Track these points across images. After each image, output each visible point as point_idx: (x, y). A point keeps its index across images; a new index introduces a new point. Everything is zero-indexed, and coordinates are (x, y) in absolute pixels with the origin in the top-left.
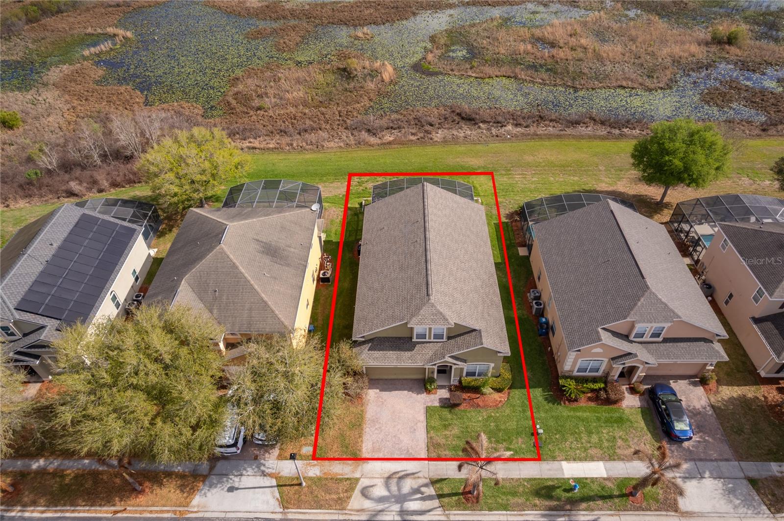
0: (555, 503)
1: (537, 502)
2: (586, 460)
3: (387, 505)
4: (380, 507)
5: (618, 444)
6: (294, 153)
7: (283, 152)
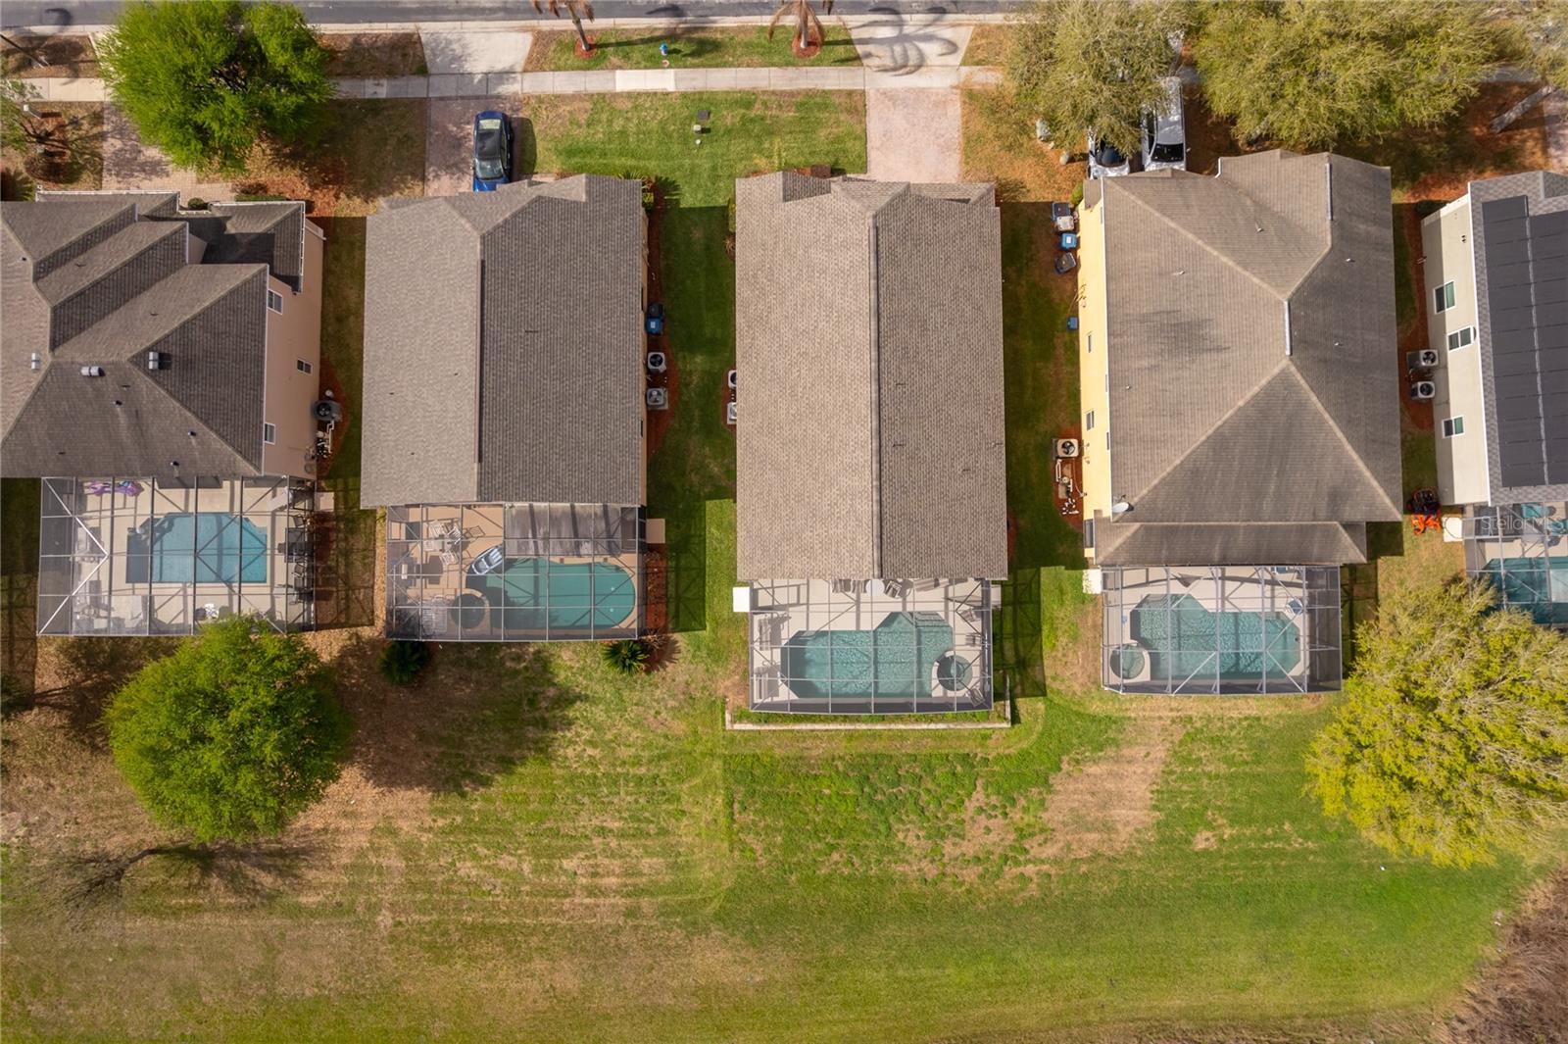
0: (695, 36)
1: (719, 36)
2: (639, 94)
3: (921, 32)
4: (930, 30)
5: (585, 116)
6: (1221, 1024)
7: (1253, 1028)
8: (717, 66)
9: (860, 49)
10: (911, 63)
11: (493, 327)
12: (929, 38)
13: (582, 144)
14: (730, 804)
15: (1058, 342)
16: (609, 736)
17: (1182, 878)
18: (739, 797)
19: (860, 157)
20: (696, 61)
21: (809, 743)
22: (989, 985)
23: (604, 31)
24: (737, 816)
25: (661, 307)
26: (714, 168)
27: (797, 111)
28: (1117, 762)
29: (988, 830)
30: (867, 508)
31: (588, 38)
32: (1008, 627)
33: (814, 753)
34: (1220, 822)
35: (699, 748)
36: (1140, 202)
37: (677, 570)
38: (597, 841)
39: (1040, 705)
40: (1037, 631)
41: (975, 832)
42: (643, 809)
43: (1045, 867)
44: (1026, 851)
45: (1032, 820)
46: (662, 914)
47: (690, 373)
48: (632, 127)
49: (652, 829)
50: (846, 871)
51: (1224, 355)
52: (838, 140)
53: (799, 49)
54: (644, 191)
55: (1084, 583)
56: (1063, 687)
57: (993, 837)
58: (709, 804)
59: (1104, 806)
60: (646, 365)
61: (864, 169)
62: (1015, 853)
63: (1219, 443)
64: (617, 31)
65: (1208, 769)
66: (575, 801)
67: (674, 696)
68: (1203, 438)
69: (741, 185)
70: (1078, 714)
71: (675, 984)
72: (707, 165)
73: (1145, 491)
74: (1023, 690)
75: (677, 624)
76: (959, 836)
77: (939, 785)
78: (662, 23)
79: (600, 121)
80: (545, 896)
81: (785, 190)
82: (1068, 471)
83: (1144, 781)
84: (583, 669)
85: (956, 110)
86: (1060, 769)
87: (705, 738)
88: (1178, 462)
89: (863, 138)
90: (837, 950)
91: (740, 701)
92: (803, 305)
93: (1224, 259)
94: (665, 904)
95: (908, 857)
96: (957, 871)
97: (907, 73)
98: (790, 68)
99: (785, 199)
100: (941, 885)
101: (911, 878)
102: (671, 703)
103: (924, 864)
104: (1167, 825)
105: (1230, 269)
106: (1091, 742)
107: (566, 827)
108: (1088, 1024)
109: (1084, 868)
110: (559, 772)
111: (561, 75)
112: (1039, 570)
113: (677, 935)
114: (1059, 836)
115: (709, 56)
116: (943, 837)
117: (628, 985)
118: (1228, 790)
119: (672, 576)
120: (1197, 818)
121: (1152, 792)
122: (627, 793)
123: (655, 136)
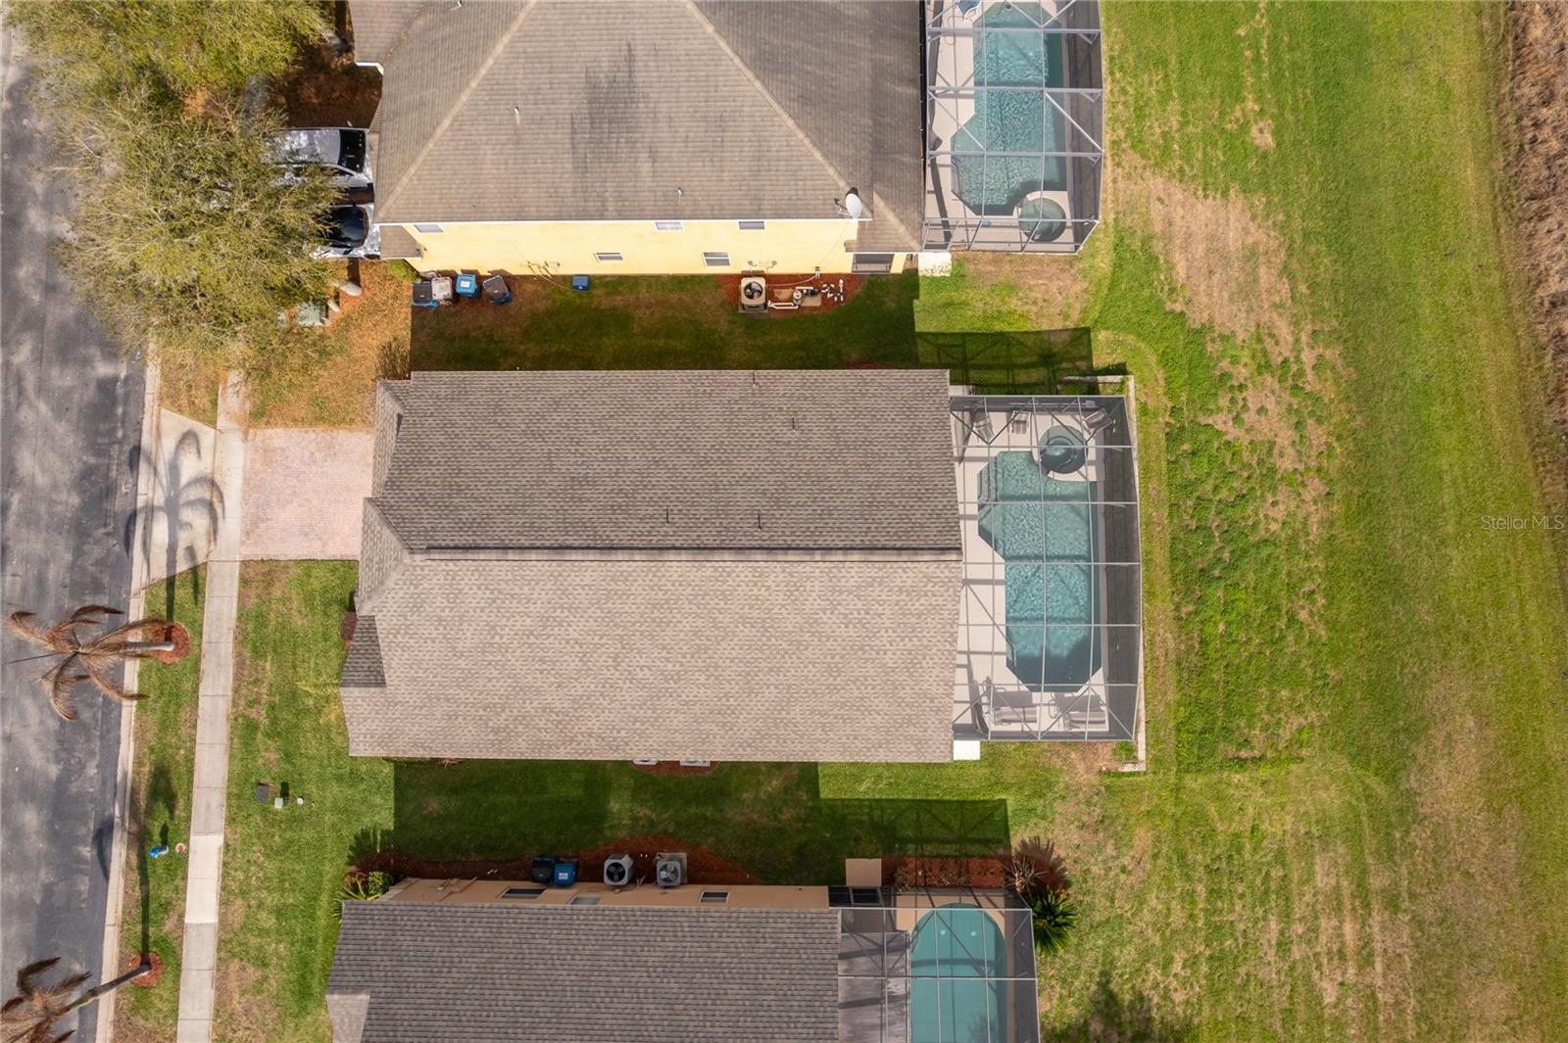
0: (143, 804)
1: (146, 769)
2: (223, 889)
3: (164, 481)
4: (162, 469)
5: (251, 970)
6: (1494, 119)
7: (1497, 80)
8: (191, 772)
9: (182, 566)
10: (207, 496)
12: (174, 469)
13: (292, 976)
14: (1241, 763)
15: (605, 303)
16: (1157, 940)
17: (1310, 165)
18: (1232, 750)
19: (333, 571)
20: (181, 803)
21: (1159, 653)
22: (1460, 412)
23: (124, 941)
24: (1257, 753)
25: (536, 864)
26: (339, 779)
27: (264, 656)
28: (1171, 239)
29: (1262, 410)
30: (854, 570)
31: (131, 966)
32: (998, 376)
33: (1171, 645)
34: (1238, 114)
35: (1170, 808)
36: (412, 170)
37: (920, 841)
38: (1296, 953)
39: (1101, 337)
40: (1001, 338)
41: (1265, 428)
42: (1251, 886)
43: (1304, 338)
44: (1285, 361)
45: (1246, 352)
46: (1391, 858)
47: (635, 819)
48: (272, 899)
49: (1277, 873)
50: (1321, 601)
51: (640, 52)
52: (308, 600)
53: (176, 652)
54: (366, 891)
55: (937, 275)
56: (1078, 305)
57: (1271, 404)
58: (1242, 792)
59: (1225, 259)
60: (621, 888)
61: (350, 565)
62: (1286, 373)
63: (765, 64)
64: (124, 921)
65: (1175, 126)
66: (1245, 985)
67: (1101, 848)
68: (758, 84)
69: (361, 747)
70: (1111, 288)
71: (1486, 840)
72: (334, 789)
73: (831, 171)
74: (1082, 358)
75: (999, 842)
76: (1271, 449)
77: (1208, 474)
78: (119, 853)
79: (260, 948)
80: (1377, 1029)
81: (368, 685)
82: (785, 294)
83: (1193, 206)
84: (1064, 981)
85: (278, 436)
86: (1182, 314)
87: (1156, 801)
88: (790, 122)
89: (309, 565)
90: (1426, 616)
91: (1106, 750)
92: (542, 660)
93: (499, 49)
94: (1377, 853)
95: (1300, 517)
96: (1314, 453)
97: (222, 501)
98: (203, 665)
99: (382, 684)
100: (1333, 473)
101: (1326, 515)
102: (1110, 850)
103: (1308, 496)
104: (1246, 181)
105: (514, 41)
106: (1147, 272)
107: (1279, 998)
108: (1504, 285)
109: (1303, 288)
110: (1206, 1012)
111: (185, 1007)
112: (919, 333)
113: (1418, 836)
114: (1265, 318)
115: (175, 782)
116: (1273, 470)
117: (1493, 909)
118: (1200, 102)
119: (929, 849)
120: (1236, 143)
121: (1206, 197)
122: (1231, 911)
123: (288, 865)
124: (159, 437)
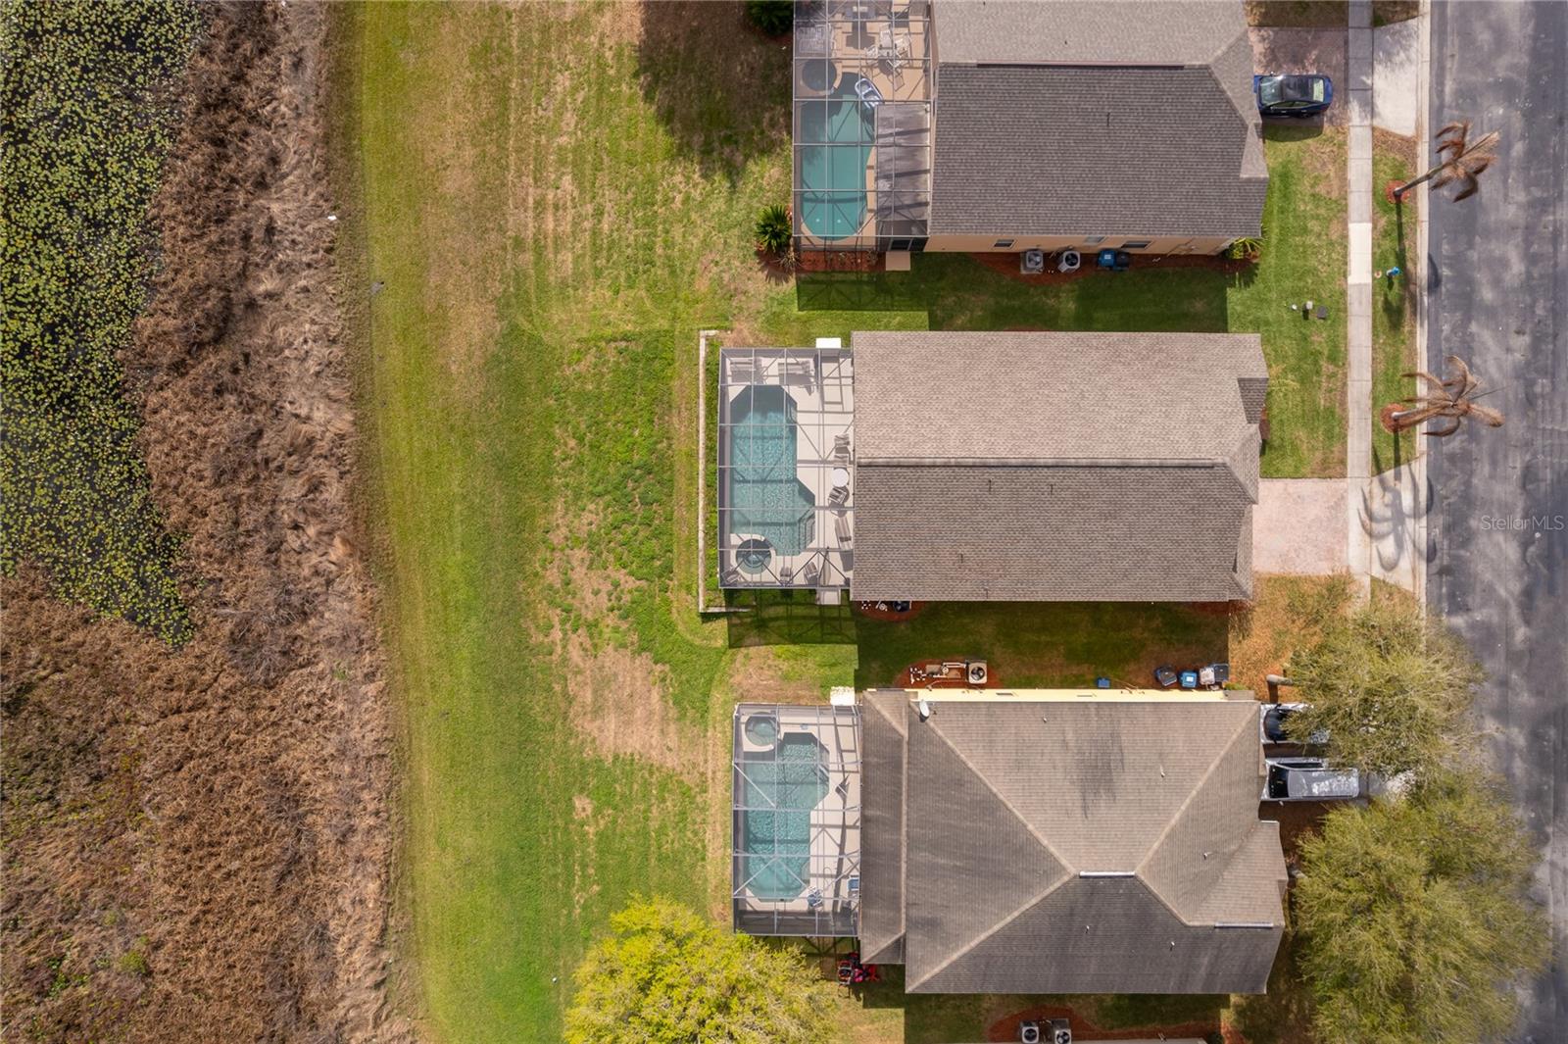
0: (1407, 305)
1: (1406, 329)
2: (1346, 247)
3: (1407, 536)
4: (1409, 546)
5: (1323, 192)
6: (406, 819)
7: (403, 849)
8: (1374, 327)
9: (1389, 474)
10: (1374, 525)
11: (1115, 78)
12: (1400, 546)
13: (1293, 188)
14: (625, 338)
15: (1085, 667)
16: (694, 216)
17: (545, 785)
18: (632, 346)
19: (1277, 471)
20: (1380, 305)
21: (685, 414)
22: (445, 594)
23: (1414, 211)
24: (613, 345)
25: (1127, 265)
26: (1267, 323)
27: (1326, 409)
28: (663, 719)
29: (596, 593)
30: (928, 452)
31: (1407, 194)
32: (799, 611)
33: (675, 420)
34: (602, 822)
35: (681, 305)
36: (1235, 736)
37: (859, 282)
38: (589, 208)
39: (721, 642)
40: (794, 640)
41: (596, 580)
42: (621, 253)
43: (559, 649)
44: (575, 631)
45: (606, 636)
46: (517, 274)
47: (1057, 296)
48: (1311, 240)
49: (601, 262)
50: (557, 454)
51: (1078, 813)
52: (1295, 449)
53: (1390, 411)
54: (1245, 246)
55: (841, 688)
56: (738, 665)
57: (590, 598)
58: (625, 318)
59: (619, 706)
60: (1067, 249)
61: (1266, 475)
62: (573, 620)
63: (990, 806)
64: (1415, 224)
65: (654, 810)
66: (629, 186)
67: (733, 278)
68: (995, 790)
69: (1253, 339)
70: (711, 680)
71: (449, 287)
72: (1270, 316)
73: (940, 733)
74: (735, 625)
75: (805, 282)
76: (591, 564)
77: (642, 543)
78: (1422, 270)
79: (1317, 207)
80: (535, 159)
81: (1250, 380)
82: (954, 674)
83: (643, 746)
84: (761, 189)
85: (1323, 569)
86: (656, 663)
87: (691, 311)
88: (970, 765)
89: (1296, 475)
90: (481, 445)
91: (728, 345)
92: (1132, 396)
93: (1177, 816)
94: (526, 276)
95: (571, 514)
96: (556, 562)
97: (1364, 526)
98: (1370, 402)
99: (1240, 381)
100: (542, 547)
101: (549, 517)
102: (726, 277)
103: (564, 530)
104: (599, 769)
105: (1168, 821)
106: (683, 693)
107: (603, 178)
108: (406, 690)
109: (557, 688)
110: (658, 169)
111: (1368, 167)
112: (852, 642)
113: (496, 288)
114: (590, 662)
115: (1385, 319)
116: (590, 548)
117: (449, 241)
118: (633, 829)
119: (853, 277)
120: (605, 799)
121: (632, 755)
122: (636, 236)
123: (1301, 263)
124: (1414, 570)
